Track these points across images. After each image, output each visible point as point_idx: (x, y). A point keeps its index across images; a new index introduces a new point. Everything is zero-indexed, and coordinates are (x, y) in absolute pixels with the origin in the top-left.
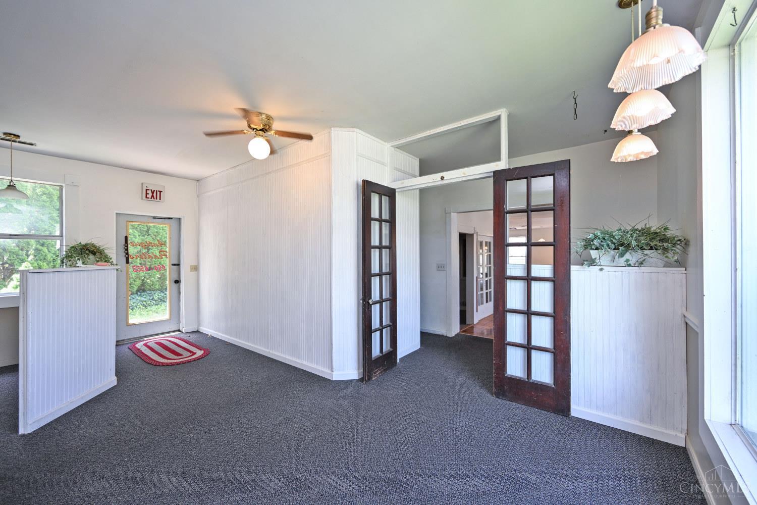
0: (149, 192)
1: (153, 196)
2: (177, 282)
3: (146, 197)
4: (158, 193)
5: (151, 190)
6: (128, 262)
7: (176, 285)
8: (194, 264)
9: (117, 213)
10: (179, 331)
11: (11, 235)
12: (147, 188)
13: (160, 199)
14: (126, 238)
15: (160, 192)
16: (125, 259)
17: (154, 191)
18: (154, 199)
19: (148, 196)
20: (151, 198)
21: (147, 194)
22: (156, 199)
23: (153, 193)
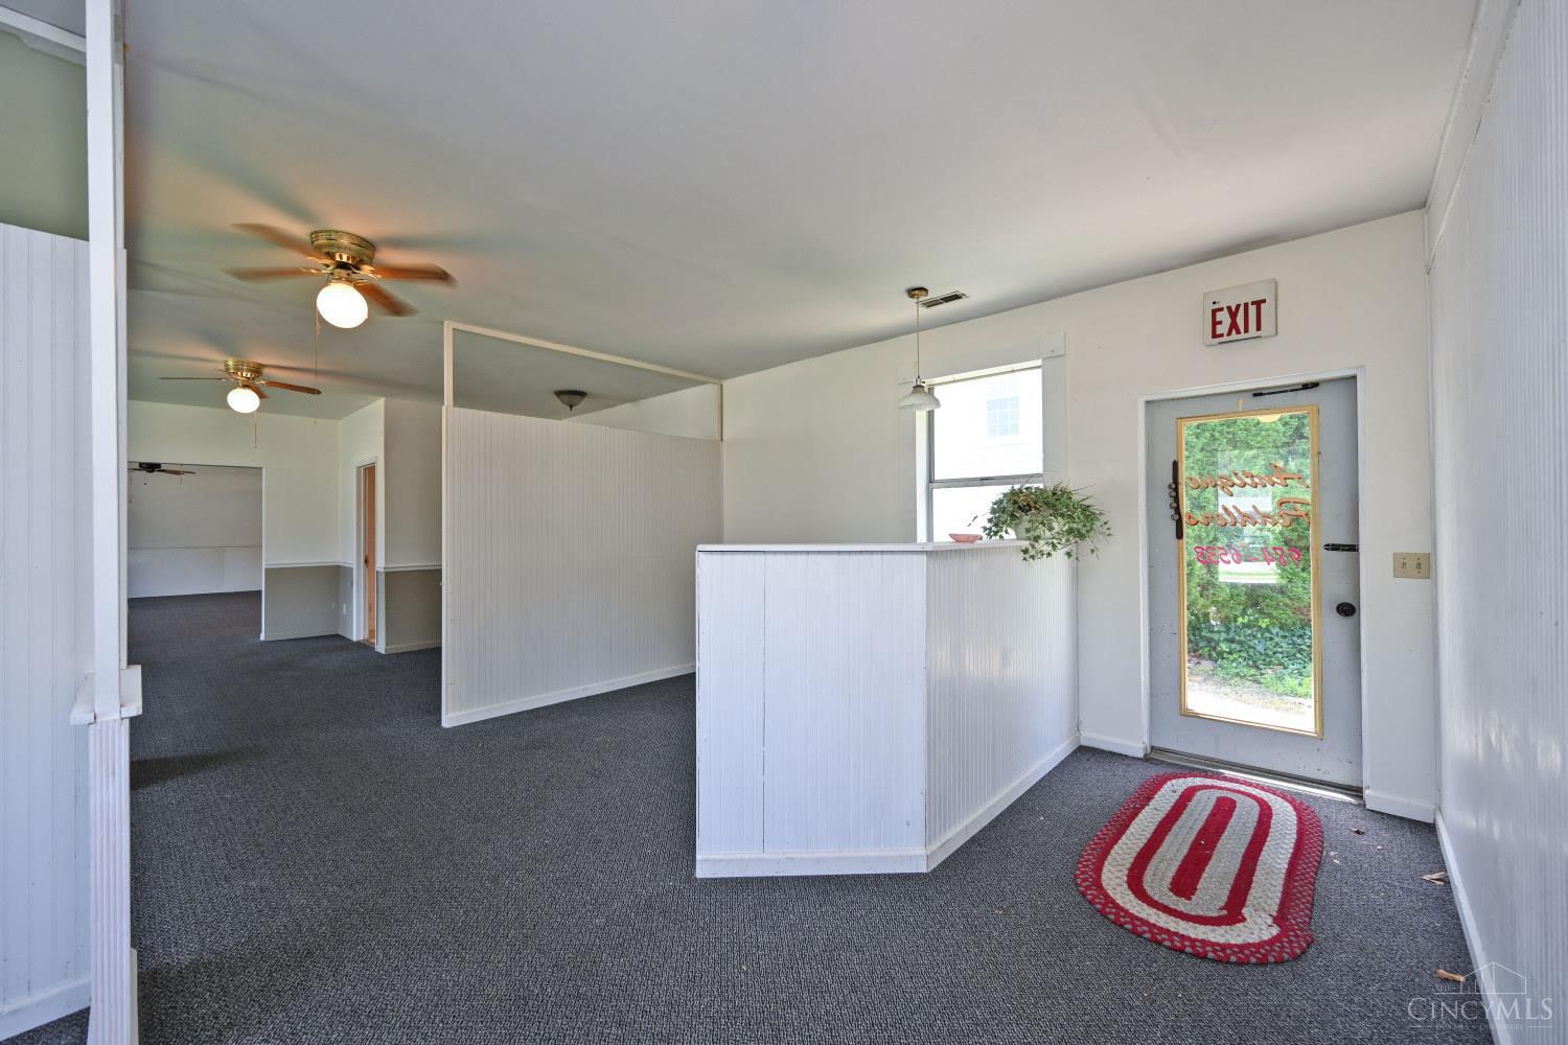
0: (1224, 317)
1: (1234, 326)
2: (1347, 610)
3: (1215, 335)
4: (1252, 310)
5: (1229, 308)
6: (1179, 535)
7: (1340, 623)
8: (1414, 546)
9: (1148, 402)
10: (1356, 791)
11: (982, 479)
12: (1216, 306)
13: (1259, 328)
14: (1175, 465)
15: (1258, 304)
16: (1173, 525)
17: (1238, 306)
18: (1238, 332)
19: (1220, 329)
20: (1229, 334)
21: (1215, 323)
22: (1246, 330)
23: (1233, 315)
